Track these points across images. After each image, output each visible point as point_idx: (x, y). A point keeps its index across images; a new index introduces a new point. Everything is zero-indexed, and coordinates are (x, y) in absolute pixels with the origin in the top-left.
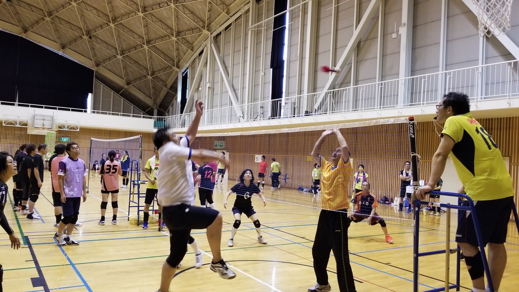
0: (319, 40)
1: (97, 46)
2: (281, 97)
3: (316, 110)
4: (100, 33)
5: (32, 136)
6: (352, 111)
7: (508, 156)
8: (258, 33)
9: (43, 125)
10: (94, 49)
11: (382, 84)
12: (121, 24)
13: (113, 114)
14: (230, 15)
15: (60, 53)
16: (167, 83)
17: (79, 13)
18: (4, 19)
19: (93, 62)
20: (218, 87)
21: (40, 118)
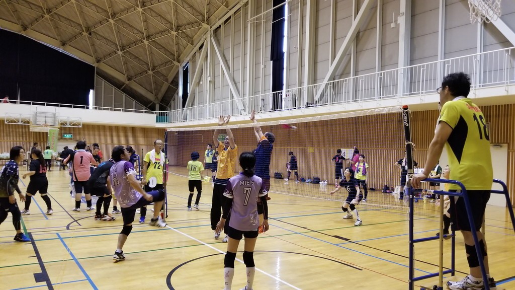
0: (318, 30)
1: (98, 42)
2: (282, 89)
3: (316, 101)
4: (99, 29)
5: (34, 133)
6: (352, 101)
7: (507, 143)
8: (257, 26)
9: (46, 122)
10: (94, 45)
11: (381, 73)
12: (120, 19)
13: (115, 110)
14: (229, 8)
15: (61, 50)
16: (168, 78)
17: (78, 10)
18: (3, 17)
19: (94, 58)
20: (219, 81)
21: (42, 115)
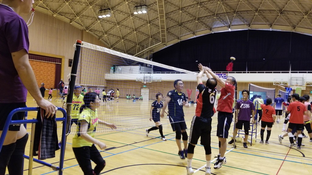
9: (297, 83)
21: (295, 79)
